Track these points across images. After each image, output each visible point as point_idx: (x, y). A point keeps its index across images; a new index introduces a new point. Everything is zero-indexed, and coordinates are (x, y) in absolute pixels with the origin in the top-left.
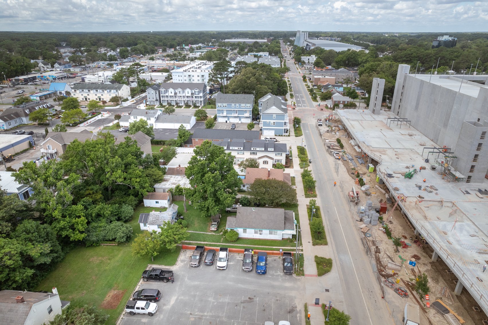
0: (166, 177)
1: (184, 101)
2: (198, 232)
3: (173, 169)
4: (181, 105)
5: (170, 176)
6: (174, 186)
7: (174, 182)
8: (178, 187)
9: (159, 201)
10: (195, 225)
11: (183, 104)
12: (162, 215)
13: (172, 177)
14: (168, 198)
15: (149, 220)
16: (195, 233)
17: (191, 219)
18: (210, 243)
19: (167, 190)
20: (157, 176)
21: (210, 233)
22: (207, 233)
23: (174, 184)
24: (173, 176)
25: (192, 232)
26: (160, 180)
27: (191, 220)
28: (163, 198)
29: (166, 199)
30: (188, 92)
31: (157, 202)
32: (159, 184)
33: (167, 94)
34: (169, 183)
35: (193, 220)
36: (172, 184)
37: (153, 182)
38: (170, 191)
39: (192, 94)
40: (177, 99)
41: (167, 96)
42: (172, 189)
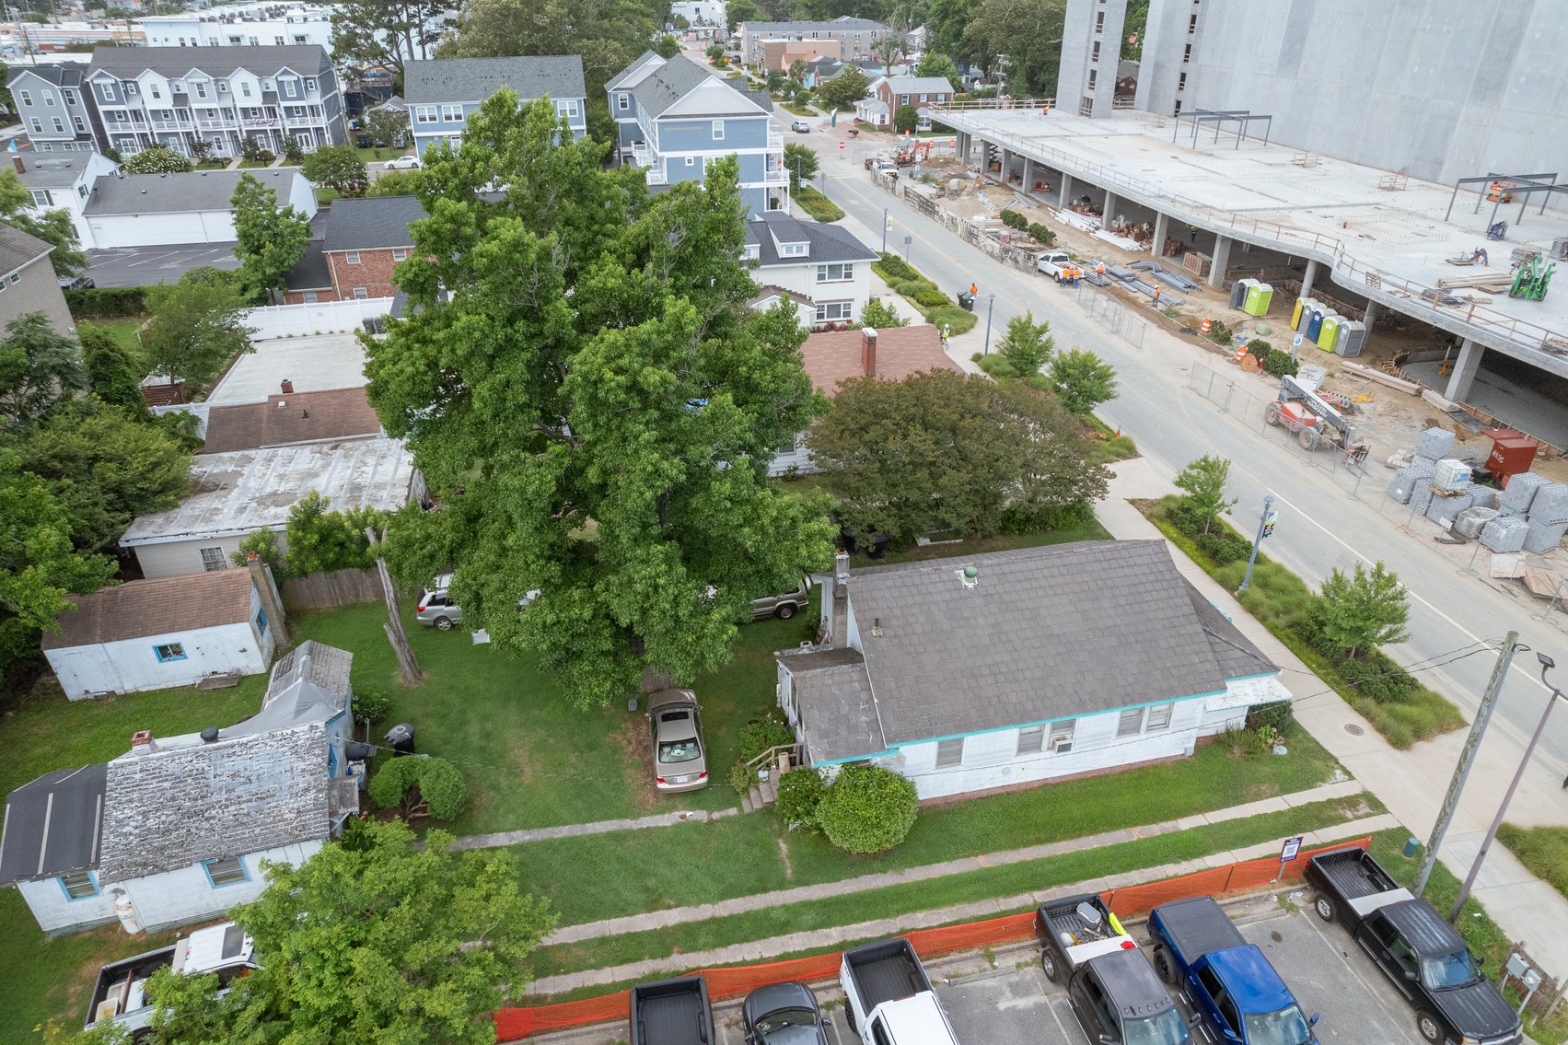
0: (204, 466)
1: (232, 133)
2: (563, 832)
3: (248, 412)
4: (219, 154)
5: (237, 454)
6: (278, 517)
7: (273, 485)
8: (308, 517)
9: (183, 638)
10: (515, 771)
11: (228, 150)
12: (229, 765)
13: (250, 460)
14: (255, 605)
15: (110, 839)
16: (550, 846)
17: (473, 728)
18: (705, 912)
19: (229, 550)
20: (137, 465)
21: (667, 820)
22: (646, 822)
23: (275, 499)
24: (259, 454)
25: (520, 836)
26: (163, 490)
27: (475, 741)
28: (217, 611)
29: (236, 619)
30: (245, 88)
31: (163, 652)
32: (159, 519)
33: (135, 105)
34: (234, 499)
35: (487, 736)
36: (263, 501)
37: (111, 507)
38: (259, 550)
39: (268, 96)
40: (194, 125)
41: (137, 115)
42: (268, 537)
